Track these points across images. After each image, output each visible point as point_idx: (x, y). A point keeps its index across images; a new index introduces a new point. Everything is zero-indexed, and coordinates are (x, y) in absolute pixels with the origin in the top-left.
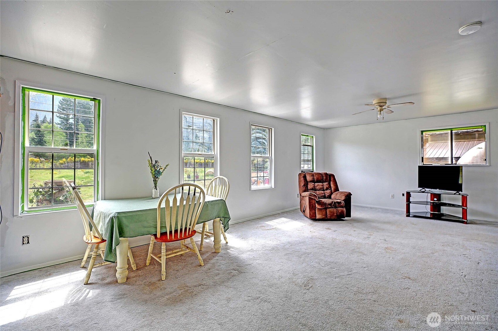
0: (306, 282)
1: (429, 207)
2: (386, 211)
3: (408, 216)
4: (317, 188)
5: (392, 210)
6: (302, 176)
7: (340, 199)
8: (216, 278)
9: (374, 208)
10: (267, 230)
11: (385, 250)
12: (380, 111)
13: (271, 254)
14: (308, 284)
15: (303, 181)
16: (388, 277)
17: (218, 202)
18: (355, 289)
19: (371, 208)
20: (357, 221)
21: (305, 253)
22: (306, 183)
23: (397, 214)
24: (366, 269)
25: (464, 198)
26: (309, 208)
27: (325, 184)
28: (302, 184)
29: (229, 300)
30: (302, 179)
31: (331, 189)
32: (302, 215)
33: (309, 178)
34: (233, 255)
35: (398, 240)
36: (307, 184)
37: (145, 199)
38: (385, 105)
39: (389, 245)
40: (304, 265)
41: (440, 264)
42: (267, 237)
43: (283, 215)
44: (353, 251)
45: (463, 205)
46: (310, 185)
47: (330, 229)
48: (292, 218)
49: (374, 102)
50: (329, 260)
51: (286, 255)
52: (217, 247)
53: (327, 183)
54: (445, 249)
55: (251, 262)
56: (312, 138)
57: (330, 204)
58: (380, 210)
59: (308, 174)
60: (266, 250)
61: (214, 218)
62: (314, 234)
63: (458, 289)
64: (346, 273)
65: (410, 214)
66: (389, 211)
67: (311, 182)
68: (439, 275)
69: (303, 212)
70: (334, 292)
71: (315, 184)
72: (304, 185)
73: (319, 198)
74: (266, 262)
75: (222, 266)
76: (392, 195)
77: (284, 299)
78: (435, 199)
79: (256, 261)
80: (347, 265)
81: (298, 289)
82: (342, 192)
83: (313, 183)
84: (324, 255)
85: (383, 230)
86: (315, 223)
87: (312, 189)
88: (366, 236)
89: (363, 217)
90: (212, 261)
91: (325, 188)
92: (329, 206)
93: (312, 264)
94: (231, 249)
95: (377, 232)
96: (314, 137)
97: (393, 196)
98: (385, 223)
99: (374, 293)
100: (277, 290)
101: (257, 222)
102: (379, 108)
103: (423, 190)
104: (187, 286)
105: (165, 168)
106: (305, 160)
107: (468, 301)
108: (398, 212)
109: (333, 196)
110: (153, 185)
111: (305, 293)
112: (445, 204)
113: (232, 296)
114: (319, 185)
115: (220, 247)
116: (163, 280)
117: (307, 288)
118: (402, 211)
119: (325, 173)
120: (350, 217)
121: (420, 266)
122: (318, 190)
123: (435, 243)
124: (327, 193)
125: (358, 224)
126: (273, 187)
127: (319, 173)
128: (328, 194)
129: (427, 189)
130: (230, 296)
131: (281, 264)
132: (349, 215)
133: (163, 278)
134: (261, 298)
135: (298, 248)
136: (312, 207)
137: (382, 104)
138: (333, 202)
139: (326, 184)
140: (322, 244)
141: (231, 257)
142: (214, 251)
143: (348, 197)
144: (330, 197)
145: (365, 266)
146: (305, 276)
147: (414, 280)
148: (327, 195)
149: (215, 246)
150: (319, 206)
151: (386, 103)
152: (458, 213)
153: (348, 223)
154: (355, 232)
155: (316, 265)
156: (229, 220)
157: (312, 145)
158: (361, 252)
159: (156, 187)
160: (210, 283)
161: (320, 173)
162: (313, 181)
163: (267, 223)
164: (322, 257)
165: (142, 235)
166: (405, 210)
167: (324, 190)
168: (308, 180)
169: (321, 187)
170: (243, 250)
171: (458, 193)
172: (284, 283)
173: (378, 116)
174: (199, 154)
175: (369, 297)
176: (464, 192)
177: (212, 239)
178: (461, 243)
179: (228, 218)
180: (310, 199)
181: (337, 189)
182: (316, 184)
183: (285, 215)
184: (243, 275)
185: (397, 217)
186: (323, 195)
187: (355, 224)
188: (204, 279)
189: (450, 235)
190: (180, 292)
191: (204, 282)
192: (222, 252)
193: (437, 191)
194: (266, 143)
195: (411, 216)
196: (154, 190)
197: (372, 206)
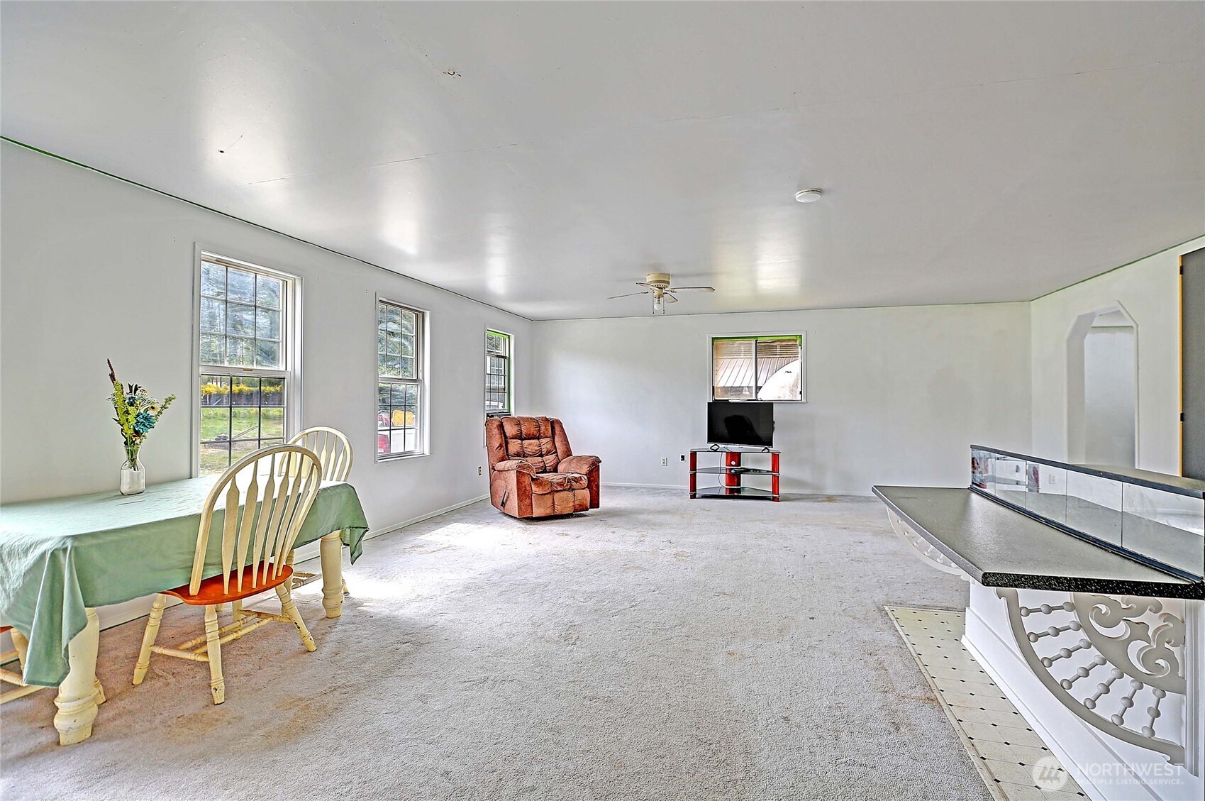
0: (563, 633)
1: (723, 477)
2: (654, 491)
3: (693, 497)
4: (528, 450)
5: (665, 489)
6: (495, 426)
7: (578, 471)
8: (367, 666)
9: (631, 488)
10: (431, 552)
11: (675, 557)
12: (659, 298)
13: (468, 598)
14: (569, 635)
15: (498, 436)
16: (694, 598)
17: (337, 490)
18: (651, 626)
19: (627, 488)
20: (613, 514)
21: (539, 585)
22: (506, 440)
23: (675, 494)
24: (657, 592)
25: (775, 458)
26: (516, 496)
27: (544, 441)
28: (496, 443)
29: (423, 698)
30: (496, 431)
31: (556, 452)
32: (496, 514)
33: (510, 430)
34: (379, 616)
35: (690, 540)
36: (507, 443)
37: (100, 497)
38: (667, 287)
39: (679, 549)
40: (546, 606)
41: (759, 565)
42: (441, 566)
43: (453, 518)
44: (625, 568)
45: (773, 471)
46: (514, 446)
47: (566, 535)
48: (477, 522)
49: (649, 279)
50: (588, 589)
51: (501, 594)
52: (331, 603)
53: (548, 439)
54: (760, 542)
55: (432, 621)
56: (507, 340)
57: (561, 484)
58: (643, 490)
59: (507, 421)
60: (452, 592)
61: (330, 531)
62: (540, 548)
63: (788, 595)
64: (627, 605)
65: (695, 494)
66: (661, 491)
67: (514, 438)
68: (762, 581)
69: (502, 505)
70: (620, 638)
71: (524, 442)
72: (501, 446)
73: (537, 473)
74: (465, 614)
75: (365, 642)
76: (663, 460)
77: (538, 669)
78: (733, 463)
79: (443, 617)
80: (624, 592)
81: (554, 647)
82: (580, 458)
83: (520, 441)
84: (577, 583)
85: (661, 524)
86: (531, 526)
87: (518, 455)
88: (635, 539)
89: (618, 506)
90: (332, 637)
91: (544, 451)
92: (559, 489)
93: (560, 601)
94: (365, 604)
95: (652, 529)
96: (512, 337)
97: (665, 462)
98: (660, 512)
99: (682, 625)
100: (516, 657)
101: (399, 537)
102: (657, 291)
103: (716, 447)
104: (301, 699)
105: (164, 407)
106: (493, 389)
107: (803, 607)
108: (675, 492)
109: (560, 468)
110: (125, 457)
111: (572, 651)
112: (747, 471)
113: (428, 690)
114: (531, 444)
115: (341, 602)
116: (218, 704)
117: (571, 642)
118: (681, 490)
119: (543, 417)
120: (598, 507)
121: (733, 573)
122: (531, 456)
123: (745, 537)
124: (548, 462)
125: (615, 519)
126: (427, 452)
127: (531, 419)
128: (552, 463)
129: (722, 446)
130: (421, 691)
131: (500, 611)
132: (595, 503)
133: (219, 697)
134: (491, 678)
135: (519, 578)
136: (523, 493)
137: (662, 285)
138: (565, 478)
139: (545, 443)
140: (563, 563)
141: (376, 620)
142: (324, 613)
143: (594, 467)
144: (555, 470)
145: (653, 588)
146: (557, 625)
147: (732, 595)
148: (549, 465)
149: (328, 602)
150: (537, 489)
151: (669, 283)
152: (766, 485)
153: (595, 519)
154: (615, 535)
155: (570, 602)
156: (364, 533)
157: (507, 355)
158: (638, 568)
159: (133, 460)
160: (358, 680)
161: (534, 419)
162: (519, 437)
163: (422, 537)
164: (575, 587)
165: (147, 591)
166: (688, 487)
167: (541, 456)
168: (508, 435)
169: (537, 448)
170: (397, 602)
171: (766, 451)
172: (524, 644)
173: (656, 307)
174: (245, 370)
175: (677, 632)
176: (774, 449)
177: (319, 584)
178: (777, 530)
179: (364, 528)
180: (520, 474)
181: (568, 453)
182: (526, 442)
183: (458, 516)
184: (426, 648)
185: (676, 501)
186: (542, 464)
187: (610, 521)
188: (336, 676)
189: (761, 521)
190: (291, 714)
191: (340, 682)
192: (344, 613)
193: (734, 448)
194: (409, 347)
195: (697, 496)
196: (127, 473)
197: (628, 484)
